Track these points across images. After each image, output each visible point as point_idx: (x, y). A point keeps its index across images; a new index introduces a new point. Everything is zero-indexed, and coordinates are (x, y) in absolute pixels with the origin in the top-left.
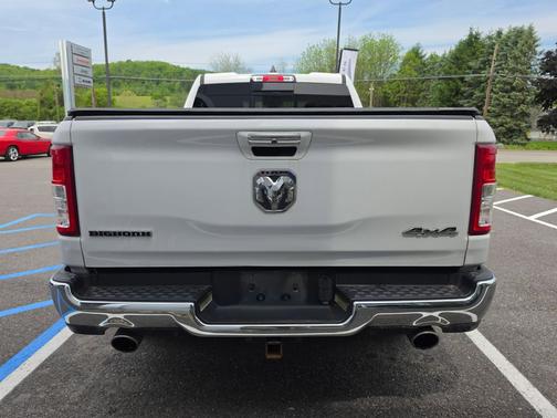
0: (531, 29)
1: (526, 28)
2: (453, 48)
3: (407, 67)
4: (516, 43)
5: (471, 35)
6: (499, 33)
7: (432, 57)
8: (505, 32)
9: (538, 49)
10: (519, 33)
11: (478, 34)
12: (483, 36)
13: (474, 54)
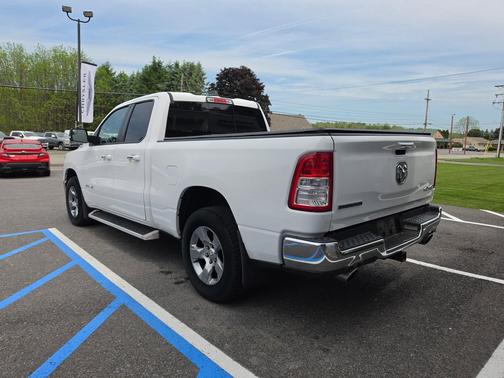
0: (199, 65)
1: (196, 64)
2: (141, 71)
3: (101, 81)
4: (191, 74)
5: (154, 62)
6: (177, 65)
7: (121, 75)
8: (181, 64)
9: (206, 81)
10: (192, 67)
11: (160, 62)
12: (164, 64)
13: (159, 78)
